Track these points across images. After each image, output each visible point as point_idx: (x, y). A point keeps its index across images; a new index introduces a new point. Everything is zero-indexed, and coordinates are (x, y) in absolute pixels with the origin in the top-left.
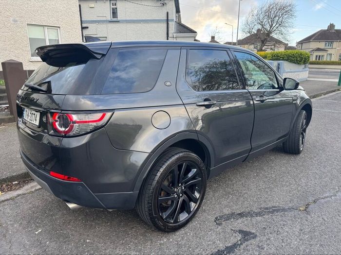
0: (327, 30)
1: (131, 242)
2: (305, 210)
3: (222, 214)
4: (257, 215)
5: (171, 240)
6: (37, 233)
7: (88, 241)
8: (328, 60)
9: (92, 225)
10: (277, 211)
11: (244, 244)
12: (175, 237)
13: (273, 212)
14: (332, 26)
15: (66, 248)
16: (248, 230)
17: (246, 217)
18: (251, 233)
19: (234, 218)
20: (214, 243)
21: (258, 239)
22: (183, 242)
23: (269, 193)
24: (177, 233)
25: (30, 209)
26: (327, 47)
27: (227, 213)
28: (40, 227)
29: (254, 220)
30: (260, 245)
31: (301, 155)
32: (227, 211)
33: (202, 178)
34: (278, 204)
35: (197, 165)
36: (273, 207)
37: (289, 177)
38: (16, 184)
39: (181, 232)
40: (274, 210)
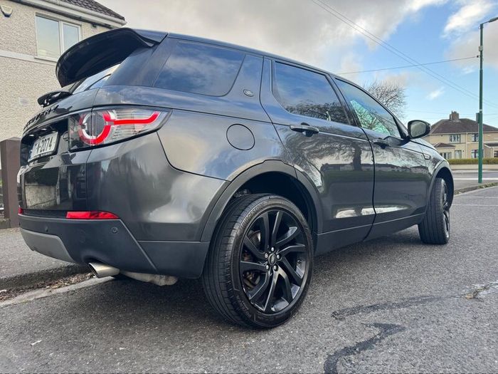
0: (450, 120)
1: (195, 346)
2: (474, 298)
3: (341, 308)
4: (399, 306)
5: (264, 340)
6: (33, 344)
7: (121, 349)
8: (458, 158)
9: (128, 331)
10: (431, 300)
11: (387, 339)
12: (269, 337)
13: (424, 302)
14: (454, 115)
15: (82, 359)
16: (390, 323)
17: (382, 309)
18: (394, 326)
19: (362, 311)
20: (337, 340)
21: (408, 332)
22: (285, 342)
23: (412, 283)
24: (273, 332)
25: (25, 318)
26: (453, 142)
27: (351, 306)
28: (38, 337)
29: (396, 312)
30: (414, 337)
31: (448, 245)
32: (349, 305)
33: (306, 244)
34: (428, 293)
35: (297, 220)
36: (423, 297)
37: (437, 266)
38: (4, 292)
39: (278, 331)
40: (424, 300)
